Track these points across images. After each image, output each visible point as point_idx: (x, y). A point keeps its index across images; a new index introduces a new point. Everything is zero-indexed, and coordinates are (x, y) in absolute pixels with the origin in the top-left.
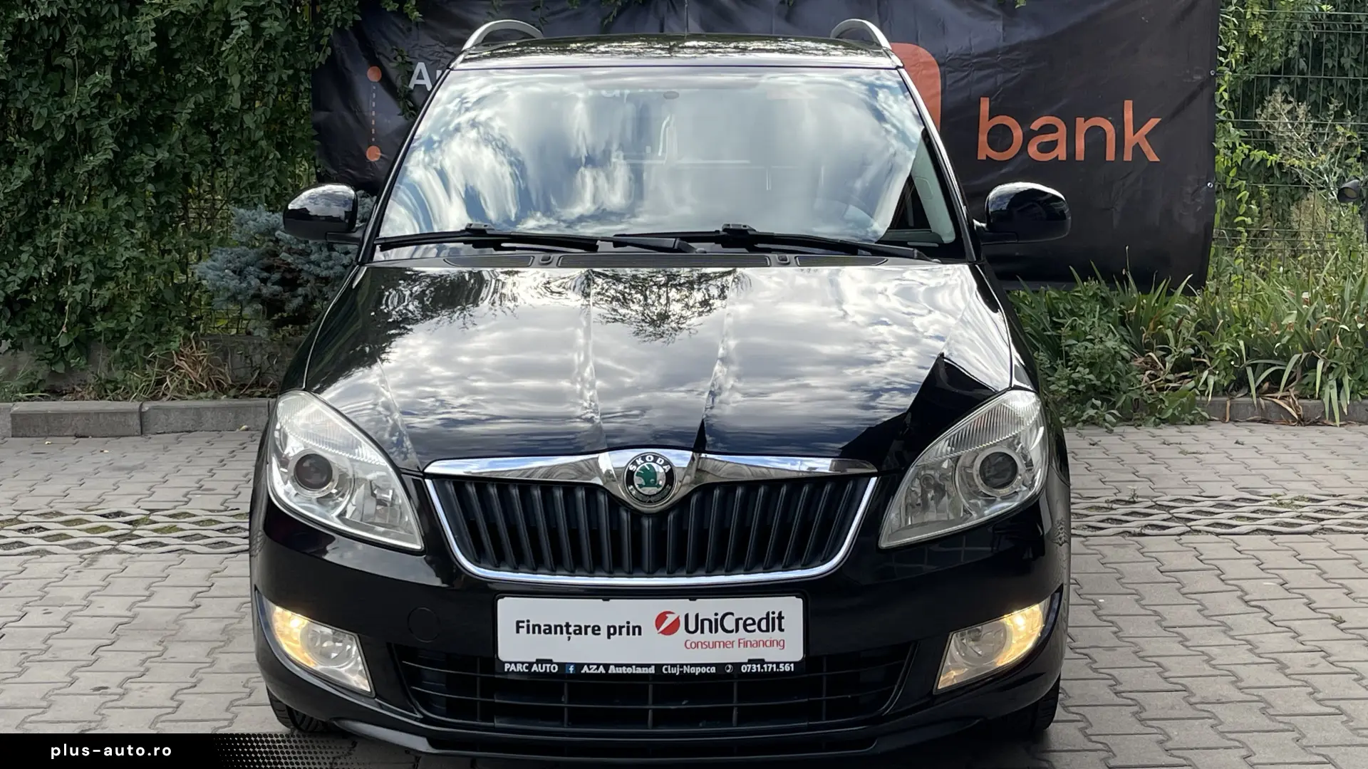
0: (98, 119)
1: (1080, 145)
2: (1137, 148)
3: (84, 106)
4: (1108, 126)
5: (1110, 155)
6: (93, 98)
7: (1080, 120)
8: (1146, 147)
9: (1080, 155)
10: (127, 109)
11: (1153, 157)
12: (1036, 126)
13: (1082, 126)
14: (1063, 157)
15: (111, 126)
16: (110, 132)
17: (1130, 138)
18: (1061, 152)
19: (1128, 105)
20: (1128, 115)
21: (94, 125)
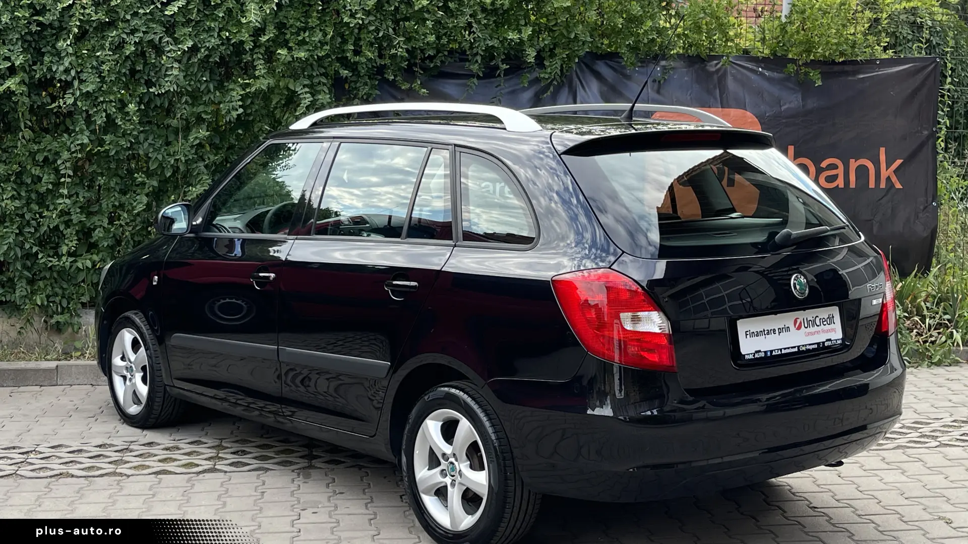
0: (196, 162)
1: (852, 177)
2: (888, 179)
3: (187, 153)
4: (870, 165)
5: (872, 185)
6: (192, 147)
7: (852, 161)
8: (894, 179)
9: (853, 185)
10: (216, 155)
11: (898, 186)
12: (824, 164)
13: (853, 164)
14: (842, 186)
15: (206, 166)
16: (205, 171)
17: (884, 173)
18: (840, 182)
19: (882, 150)
20: (883, 157)
21: (195, 165)
